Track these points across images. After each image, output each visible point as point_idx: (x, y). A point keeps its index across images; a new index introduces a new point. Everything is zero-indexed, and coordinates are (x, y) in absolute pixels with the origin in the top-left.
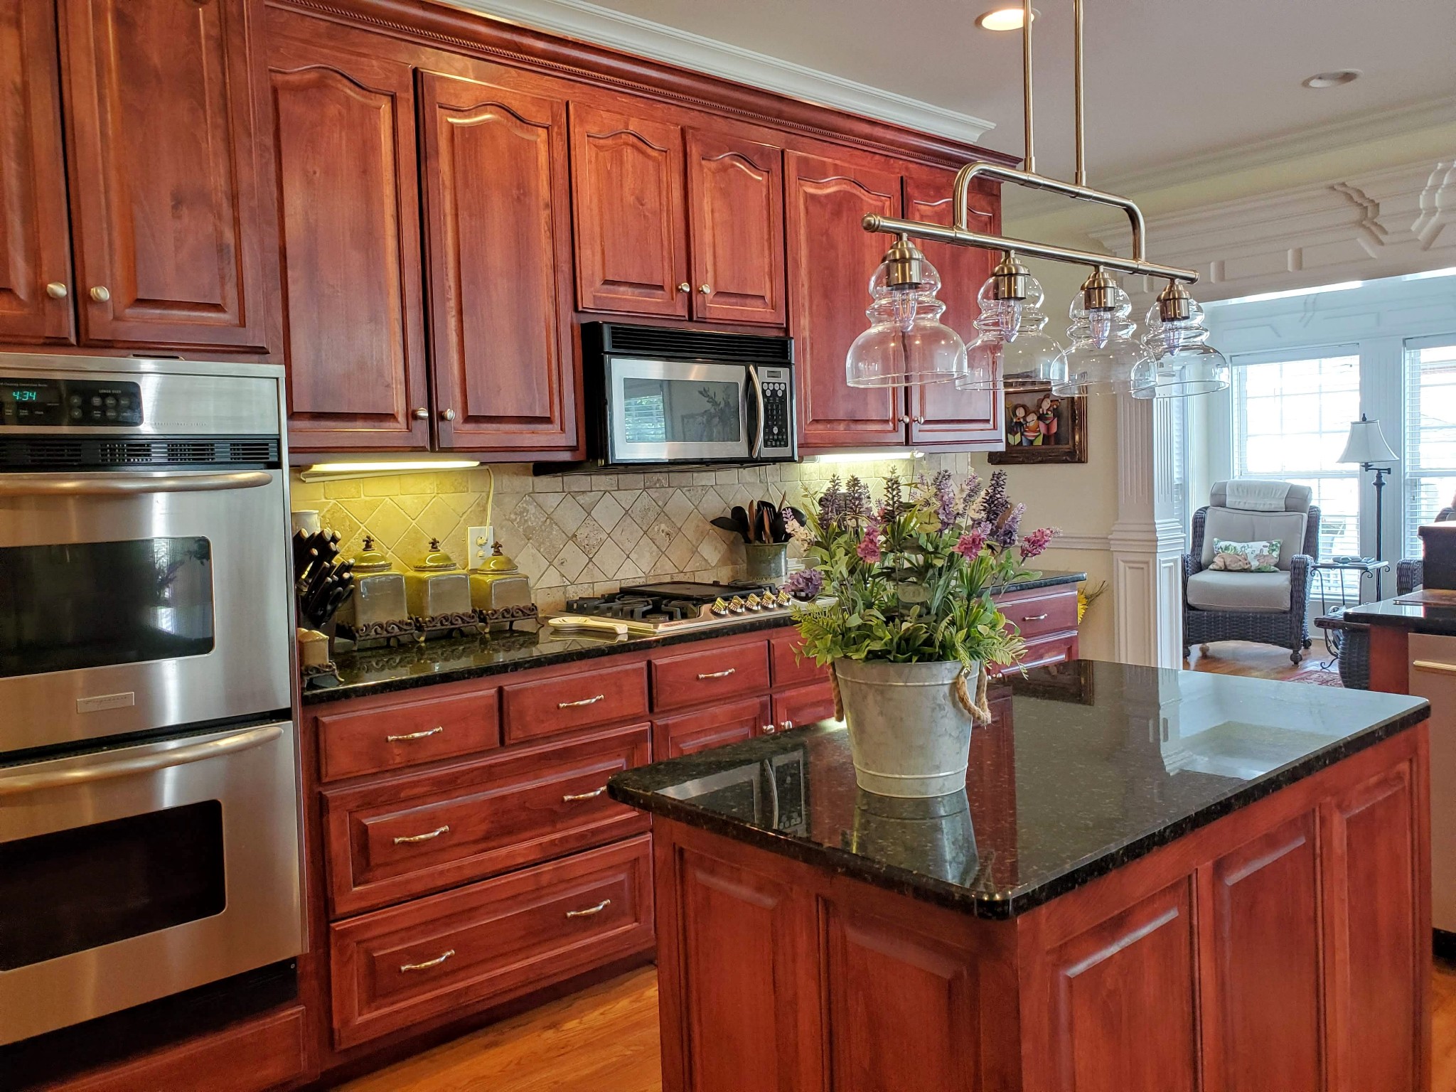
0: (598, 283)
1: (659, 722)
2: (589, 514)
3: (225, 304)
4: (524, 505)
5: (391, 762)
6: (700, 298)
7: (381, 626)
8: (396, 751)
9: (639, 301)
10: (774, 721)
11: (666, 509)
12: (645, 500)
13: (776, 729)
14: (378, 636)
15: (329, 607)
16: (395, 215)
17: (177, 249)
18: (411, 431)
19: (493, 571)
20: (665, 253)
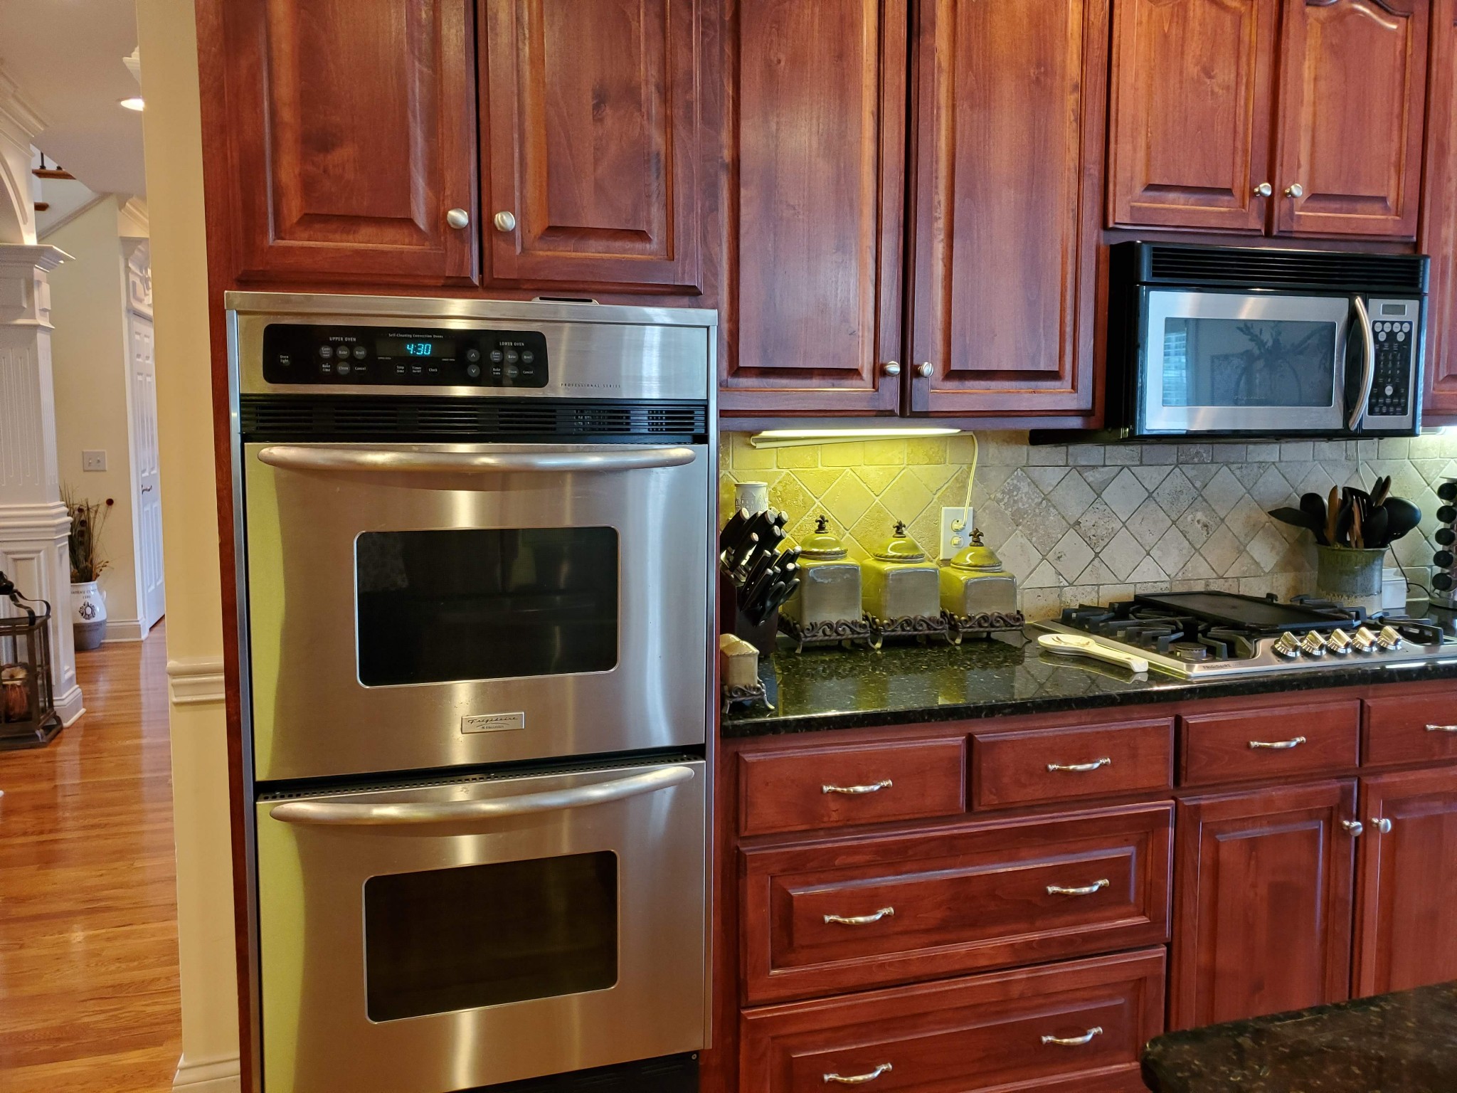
0: (1138, 189)
1: (1188, 802)
2: (1099, 496)
3: (650, 230)
4: (1015, 482)
5: (826, 819)
6: (1285, 204)
7: (830, 625)
8: (833, 806)
9: (1194, 212)
10: (1362, 815)
11: (1205, 493)
12: (1177, 480)
13: (1365, 826)
14: (827, 638)
15: (768, 603)
16: (876, 113)
17: (596, 162)
18: (877, 390)
19: (969, 566)
20: (1239, 145)
